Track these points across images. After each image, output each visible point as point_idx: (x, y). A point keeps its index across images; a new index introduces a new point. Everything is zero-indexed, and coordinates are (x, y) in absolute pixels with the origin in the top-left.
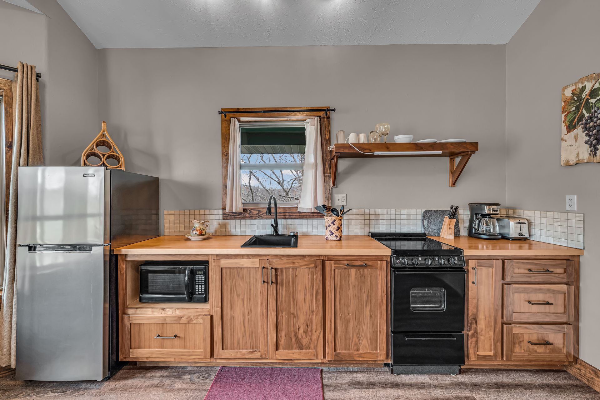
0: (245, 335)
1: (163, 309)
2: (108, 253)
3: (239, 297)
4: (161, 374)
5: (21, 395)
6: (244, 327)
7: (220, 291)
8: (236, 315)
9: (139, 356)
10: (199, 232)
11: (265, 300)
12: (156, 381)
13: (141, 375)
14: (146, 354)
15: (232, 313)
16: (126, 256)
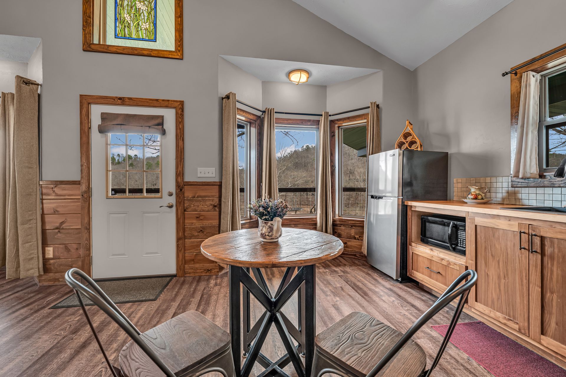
0: (500, 298)
1: (432, 250)
2: (401, 203)
3: (494, 257)
4: (430, 297)
5: (367, 269)
6: (500, 290)
7: (474, 246)
8: (490, 274)
9: (417, 276)
10: (473, 196)
11: (525, 269)
12: (424, 298)
13: (418, 291)
14: (421, 277)
15: (486, 271)
16: (411, 206)
